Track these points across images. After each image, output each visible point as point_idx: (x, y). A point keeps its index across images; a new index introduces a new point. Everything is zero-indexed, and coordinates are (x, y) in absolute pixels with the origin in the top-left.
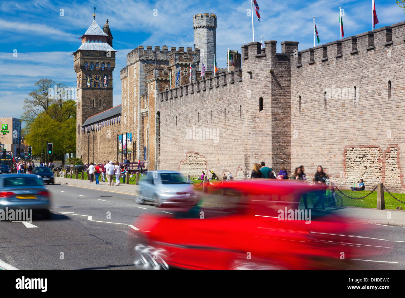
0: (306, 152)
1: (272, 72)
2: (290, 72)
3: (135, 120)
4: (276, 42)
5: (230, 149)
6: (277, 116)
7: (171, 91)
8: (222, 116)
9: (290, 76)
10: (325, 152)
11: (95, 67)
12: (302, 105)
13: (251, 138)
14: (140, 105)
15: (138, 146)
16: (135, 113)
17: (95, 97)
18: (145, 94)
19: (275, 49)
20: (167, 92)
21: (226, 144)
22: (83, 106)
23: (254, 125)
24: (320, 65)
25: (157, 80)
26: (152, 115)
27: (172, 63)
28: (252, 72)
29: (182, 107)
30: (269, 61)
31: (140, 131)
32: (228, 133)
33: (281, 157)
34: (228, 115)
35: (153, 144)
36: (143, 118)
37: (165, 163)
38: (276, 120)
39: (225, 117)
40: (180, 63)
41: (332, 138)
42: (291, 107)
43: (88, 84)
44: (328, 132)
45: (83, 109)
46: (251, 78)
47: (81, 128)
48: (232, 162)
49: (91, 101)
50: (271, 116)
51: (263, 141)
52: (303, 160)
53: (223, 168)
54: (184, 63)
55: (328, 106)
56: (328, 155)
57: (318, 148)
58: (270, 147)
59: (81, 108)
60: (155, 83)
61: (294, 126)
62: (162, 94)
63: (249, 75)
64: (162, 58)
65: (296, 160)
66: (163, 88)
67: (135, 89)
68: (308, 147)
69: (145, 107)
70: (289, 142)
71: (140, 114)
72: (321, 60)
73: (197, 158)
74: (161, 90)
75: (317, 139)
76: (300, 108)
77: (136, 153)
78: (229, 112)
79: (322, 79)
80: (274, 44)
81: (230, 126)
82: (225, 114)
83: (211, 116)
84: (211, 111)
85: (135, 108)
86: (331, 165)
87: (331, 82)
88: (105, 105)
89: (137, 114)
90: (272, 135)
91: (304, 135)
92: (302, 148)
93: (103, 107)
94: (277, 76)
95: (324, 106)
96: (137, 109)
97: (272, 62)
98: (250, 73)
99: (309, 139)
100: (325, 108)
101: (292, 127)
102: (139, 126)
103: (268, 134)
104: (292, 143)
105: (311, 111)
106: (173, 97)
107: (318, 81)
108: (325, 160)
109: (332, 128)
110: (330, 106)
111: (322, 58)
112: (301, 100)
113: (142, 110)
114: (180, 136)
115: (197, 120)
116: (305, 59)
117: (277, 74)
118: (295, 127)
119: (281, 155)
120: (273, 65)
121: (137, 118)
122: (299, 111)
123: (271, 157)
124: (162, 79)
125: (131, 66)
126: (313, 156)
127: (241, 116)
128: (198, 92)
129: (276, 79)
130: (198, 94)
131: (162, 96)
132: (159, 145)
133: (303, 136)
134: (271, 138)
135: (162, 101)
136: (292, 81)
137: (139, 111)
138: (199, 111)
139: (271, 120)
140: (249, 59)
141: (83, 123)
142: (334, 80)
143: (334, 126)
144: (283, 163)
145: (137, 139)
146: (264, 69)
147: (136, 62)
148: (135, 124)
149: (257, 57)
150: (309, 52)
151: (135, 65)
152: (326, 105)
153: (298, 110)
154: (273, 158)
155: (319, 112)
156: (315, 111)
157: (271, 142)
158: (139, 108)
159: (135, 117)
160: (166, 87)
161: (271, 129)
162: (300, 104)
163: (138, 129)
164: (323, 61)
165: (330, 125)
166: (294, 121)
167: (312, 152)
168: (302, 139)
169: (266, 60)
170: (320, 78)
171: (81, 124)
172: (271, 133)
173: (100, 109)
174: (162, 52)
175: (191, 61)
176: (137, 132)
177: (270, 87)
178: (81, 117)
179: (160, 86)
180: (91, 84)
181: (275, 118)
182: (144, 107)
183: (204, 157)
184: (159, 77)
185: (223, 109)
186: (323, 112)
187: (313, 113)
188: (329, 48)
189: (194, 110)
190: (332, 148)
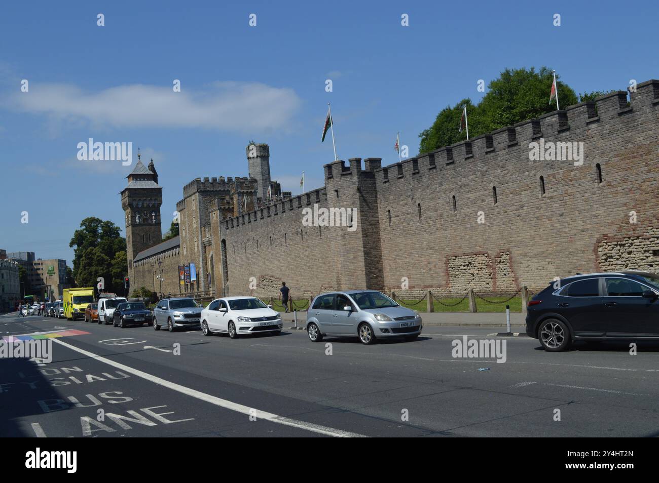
0: (400, 265)
1: (359, 189)
2: (375, 188)
3: (196, 250)
4: (361, 159)
5: (310, 270)
6: (366, 232)
7: (237, 218)
8: (298, 238)
9: (376, 191)
10: (423, 263)
11: (143, 204)
12: (392, 219)
13: (342, 256)
14: (201, 235)
15: (201, 275)
16: (196, 244)
17: (146, 233)
18: (205, 223)
19: (360, 165)
20: (232, 220)
21: (305, 265)
22: (133, 242)
23: (344, 243)
24: (411, 178)
25: (220, 209)
26: (216, 243)
27: (233, 192)
28: (339, 190)
29: (251, 233)
30: (355, 178)
31: (203, 260)
32: (307, 253)
33: (374, 272)
34: (305, 236)
35: (219, 271)
36: (205, 247)
37: (235, 289)
38: (367, 236)
39: (302, 238)
40: (242, 191)
41: (431, 249)
42: (380, 222)
43: (137, 221)
44: (425, 243)
45: (133, 245)
46: (338, 197)
47: (132, 263)
48: (314, 281)
49: (141, 237)
50: (361, 232)
51: (354, 258)
52: (398, 273)
53: (303, 289)
54: (245, 191)
55: (422, 218)
56: (427, 266)
57: (415, 259)
58: (362, 263)
59: (131, 244)
60: (218, 213)
61: (384, 241)
62: (227, 222)
63: (336, 193)
64: (220, 189)
65: (390, 273)
66: (226, 216)
67: (194, 221)
68: (403, 261)
69: (207, 236)
70: (380, 256)
71: (202, 243)
72: (411, 173)
73: (272, 281)
74: (224, 218)
75: (413, 251)
76: (390, 222)
77: (200, 282)
78: (306, 233)
79: (413, 192)
80: (358, 161)
81: (308, 247)
82: (302, 235)
83: (286, 238)
84: (285, 234)
85: (195, 238)
86: (432, 276)
87: (424, 194)
88: (154, 239)
89: (198, 244)
90: (364, 251)
91: (396, 248)
92: (395, 261)
93: (153, 241)
94: (364, 193)
95: (418, 218)
96: (198, 239)
97: (358, 179)
98: (336, 191)
99: (402, 252)
100: (421, 221)
101: (382, 241)
102: (201, 255)
103: (359, 251)
104: (384, 258)
105: (404, 224)
106: (240, 223)
107: (409, 194)
108: (424, 271)
109: (430, 239)
110: (425, 218)
111: (412, 171)
112: (391, 214)
113: (204, 239)
114: (250, 261)
115: (269, 244)
116: (393, 173)
117: (364, 191)
118: (386, 241)
119: (373, 270)
120: (359, 182)
121: (198, 248)
122: (390, 226)
123: (364, 273)
124: (225, 208)
125: (188, 199)
126: (409, 268)
127: (321, 236)
128: (268, 217)
129: (362, 196)
130: (269, 218)
131: (227, 225)
132: (227, 272)
133: (396, 250)
134: (363, 254)
135: (227, 229)
136: (378, 196)
137: (200, 240)
138: (271, 235)
139: (361, 236)
140: (334, 177)
141: (134, 258)
142: (428, 191)
143: (432, 236)
144: (376, 278)
145: (200, 268)
146: (351, 187)
147: (194, 193)
148: (197, 254)
149: (342, 175)
150: (397, 167)
151: (193, 197)
152: (420, 216)
153: (388, 224)
154: (366, 274)
155: (414, 225)
156: (409, 224)
157: (363, 258)
158: (200, 238)
159: (196, 248)
160: (229, 215)
161: (362, 245)
162: (390, 218)
163: (201, 259)
164: (414, 174)
165: (426, 236)
166: (384, 236)
167: (408, 264)
168: (395, 253)
169: (352, 178)
170: (412, 190)
171: (132, 259)
172: (362, 249)
173: (150, 244)
174: (219, 183)
175: (252, 188)
176: (199, 261)
177: (359, 204)
178: (132, 253)
179: (224, 214)
180: (139, 220)
181: (365, 234)
182: (205, 237)
183: (280, 279)
184: (222, 206)
185: (300, 230)
186: (418, 224)
187: (406, 226)
188: (420, 161)
189: (265, 234)
190: (431, 258)
